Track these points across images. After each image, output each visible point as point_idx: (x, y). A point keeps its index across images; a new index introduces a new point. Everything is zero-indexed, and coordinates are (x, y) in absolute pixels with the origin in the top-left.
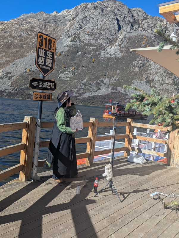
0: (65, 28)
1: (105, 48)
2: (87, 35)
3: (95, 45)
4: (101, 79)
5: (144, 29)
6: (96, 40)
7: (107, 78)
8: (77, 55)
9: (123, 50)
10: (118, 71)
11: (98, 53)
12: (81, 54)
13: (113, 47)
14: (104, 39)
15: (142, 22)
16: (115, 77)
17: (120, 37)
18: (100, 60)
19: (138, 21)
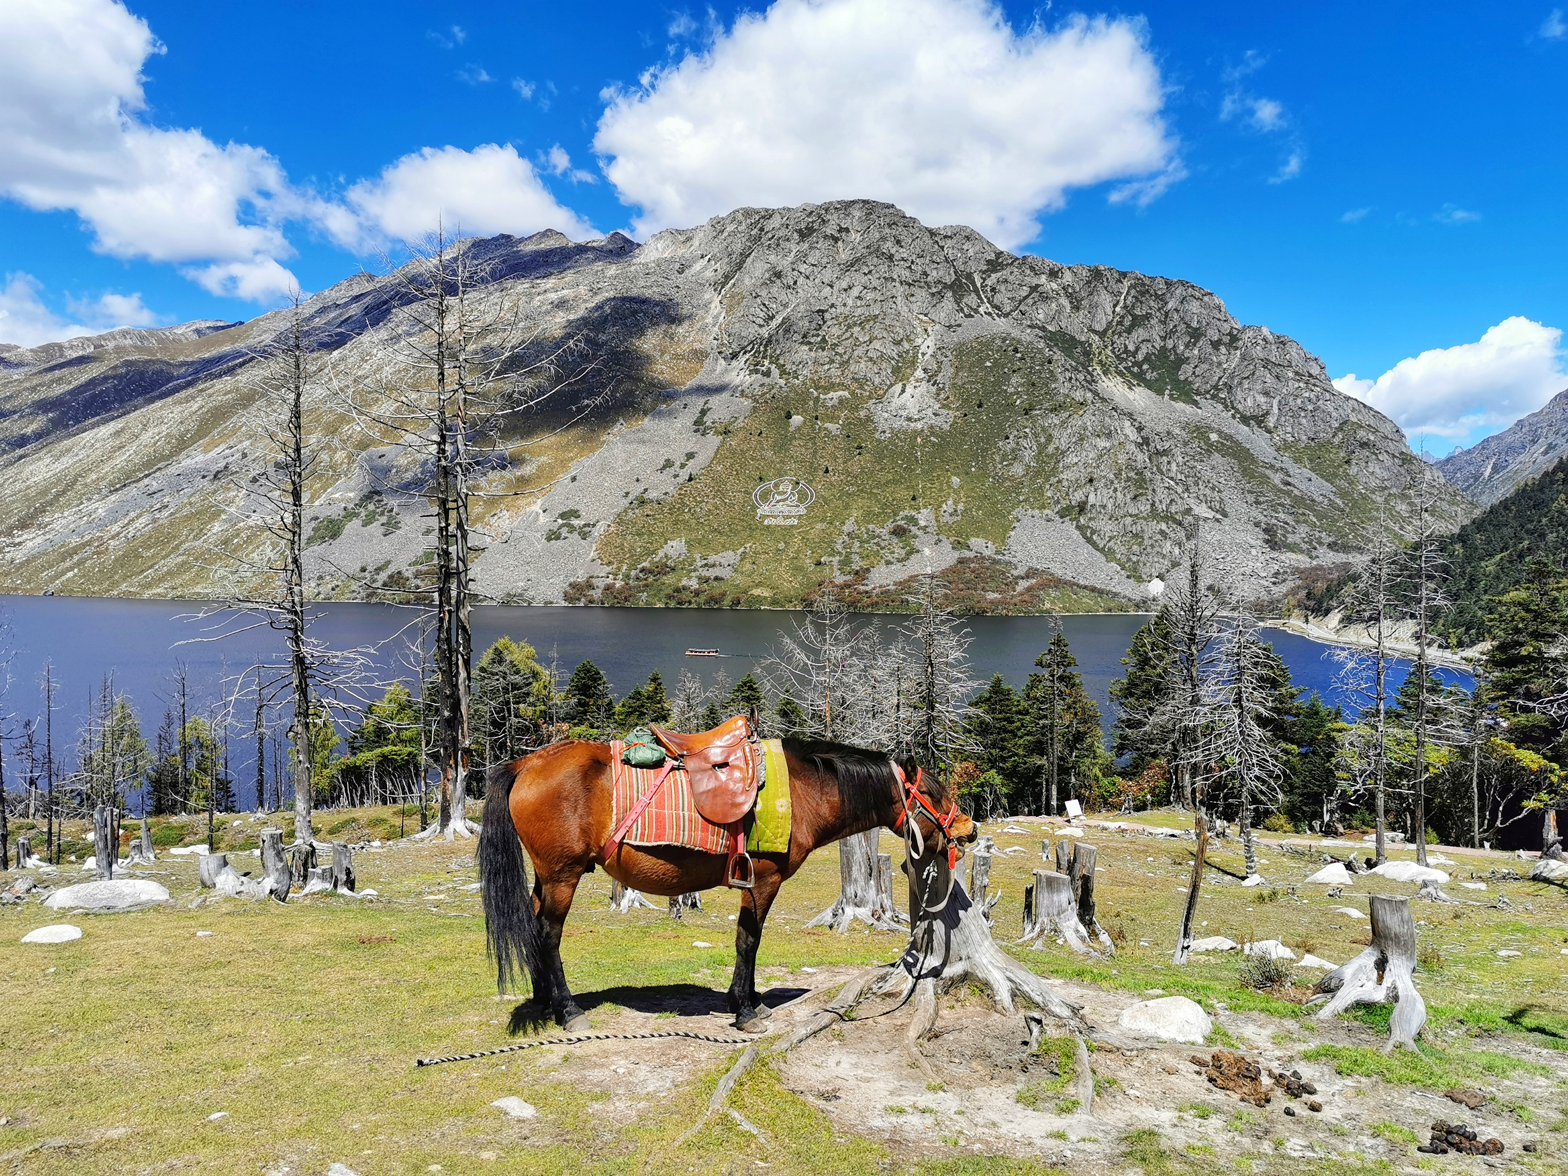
0: (709, 320)
1: (882, 392)
2: (806, 348)
3: (842, 386)
4: (906, 512)
5: (998, 308)
6: (844, 364)
7: (925, 507)
8: (791, 429)
9: (948, 397)
10: (955, 480)
11: (862, 414)
12: (805, 422)
13: (909, 390)
14: (871, 359)
15: (984, 279)
16: (950, 502)
17: (923, 349)
18: (878, 440)
19: (969, 276)
